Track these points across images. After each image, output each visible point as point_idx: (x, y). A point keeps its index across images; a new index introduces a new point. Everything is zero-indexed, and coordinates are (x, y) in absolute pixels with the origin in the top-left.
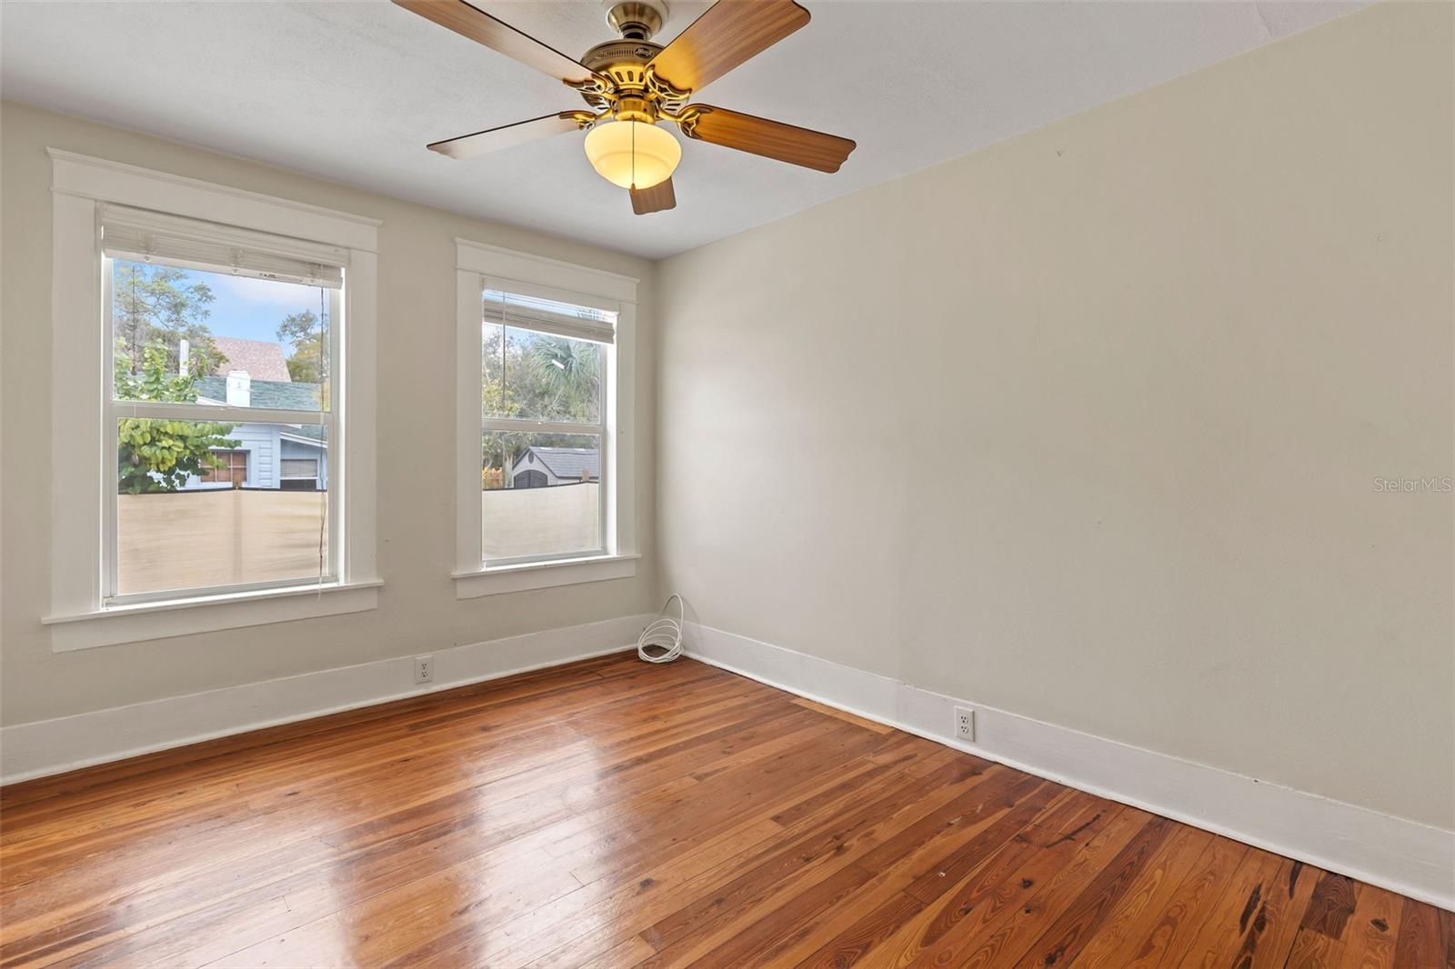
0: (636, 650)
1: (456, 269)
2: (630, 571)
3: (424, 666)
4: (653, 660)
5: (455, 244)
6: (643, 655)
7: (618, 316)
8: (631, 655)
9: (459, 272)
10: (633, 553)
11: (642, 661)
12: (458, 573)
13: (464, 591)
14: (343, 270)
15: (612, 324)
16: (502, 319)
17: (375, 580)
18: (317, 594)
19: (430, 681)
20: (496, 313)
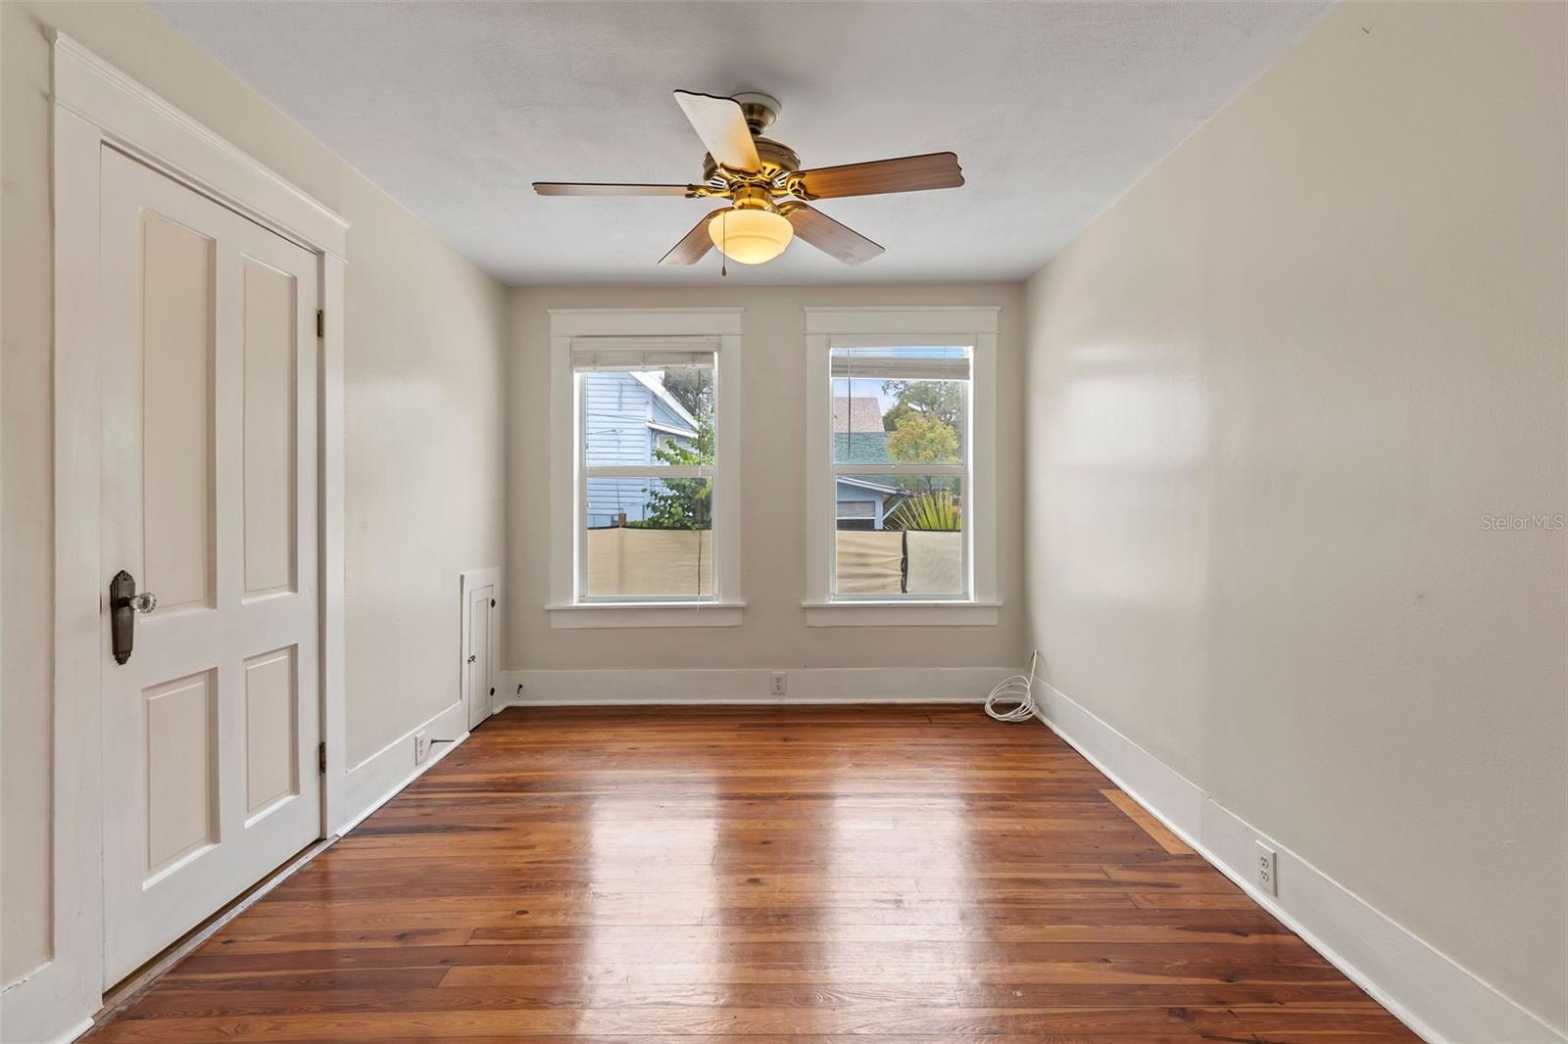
0: (984, 705)
1: (805, 335)
2: (992, 619)
3: (778, 680)
4: (997, 716)
5: (804, 312)
6: (988, 709)
7: (974, 349)
8: (979, 708)
9: (808, 337)
10: (993, 600)
11: (987, 715)
12: (806, 603)
13: (813, 619)
14: (716, 354)
15: (968, 359)
16: (847, 372)
17: (740, 603)
18: (696, 608)
19: (783, 694)
20: (842, 368)
